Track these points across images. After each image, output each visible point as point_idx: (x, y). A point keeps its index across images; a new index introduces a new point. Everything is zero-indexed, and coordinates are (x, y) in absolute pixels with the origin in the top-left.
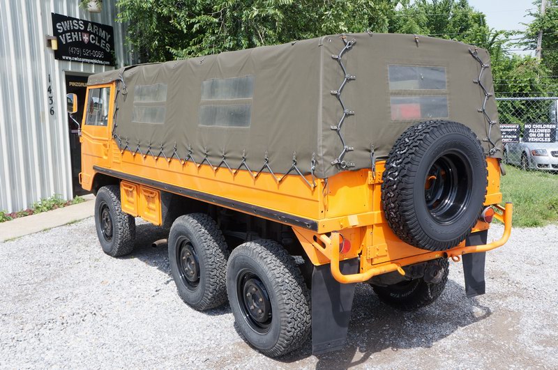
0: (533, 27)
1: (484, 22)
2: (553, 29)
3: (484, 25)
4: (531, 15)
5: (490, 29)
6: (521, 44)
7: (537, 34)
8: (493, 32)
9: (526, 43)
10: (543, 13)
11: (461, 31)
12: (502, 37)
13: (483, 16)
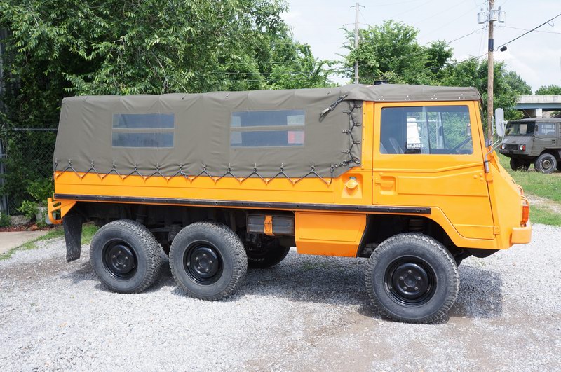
0: (350, 58)
1: (309, 51)
2: (366, 60)
3: (310, 54)
4: (345, 47)
5: (315, 58)
6: (339, 73)
7: (354, 64)
8: (319, 61)
9: (343, 72)
10: (357, 46)
11: (286, 59)
12: (325, 67)
13: (308, 47)
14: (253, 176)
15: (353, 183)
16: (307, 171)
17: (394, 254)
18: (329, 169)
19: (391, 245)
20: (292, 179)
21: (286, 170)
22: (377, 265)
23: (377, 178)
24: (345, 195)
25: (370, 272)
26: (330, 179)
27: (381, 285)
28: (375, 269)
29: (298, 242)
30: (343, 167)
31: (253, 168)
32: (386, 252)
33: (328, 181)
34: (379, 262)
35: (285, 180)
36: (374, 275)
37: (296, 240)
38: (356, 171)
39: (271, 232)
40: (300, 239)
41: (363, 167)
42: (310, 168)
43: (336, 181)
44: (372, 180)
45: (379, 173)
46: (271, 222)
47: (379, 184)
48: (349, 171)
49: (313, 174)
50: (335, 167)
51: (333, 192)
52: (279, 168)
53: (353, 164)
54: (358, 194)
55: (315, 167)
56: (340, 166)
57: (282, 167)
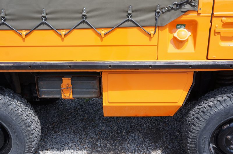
14: (42, 27)
15: (183, 33)
16: (122, 18)
17: (227, 115)
18: (152, 14)
19: (224, 105)
20: (99, 31)
21: (91, 17)
22: (205, 127)
23: (217, 24)
24: (171, 49)
25: (196, 135)
26: (153, 29)
27: (207, 147)
28: (202, 131)
29: (105, 106)
30: (173, 11)
31: (40, 16)
32: (217, 113)
33: (151, 31)
34: (207, 124)
35: (90, 31)
36: (200, 138)
37: (104, 104)
38: (191, 16)
39: (71, 97)
40: (109, 103)
41: (200, 12)
42: (125, 14)
43: (161, 31)
44: (210, 28)
45: (220, 19)
46: (70, 85)
47: (219, 33)
48: (181, 16)
49: (130, 22)
50: (162, 11)
51: (155, 45)
52: (81, 15)
53: (187, 7)
54: (189, 47)
55: (132, 12)
56: (169, 10)
57: (84, 14)
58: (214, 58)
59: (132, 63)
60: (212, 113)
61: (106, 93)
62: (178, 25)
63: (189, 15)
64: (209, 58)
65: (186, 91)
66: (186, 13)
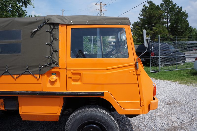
15: (54, 77)
16: (24, 70)
18: (38, 69)
19: (80, 115)
21: (10, 69)
22: (72, 127)
23: (69, 74)
24: (49, 85)
26: (39, 75)
29: (21, 114)
30: (47, 67)
32: (76, 119)
35: (10, 76)
37: (20, 113)
38: (56, 69)
39: (4, 109)
40: (23, 113)
41: (60, 67)
42: (26, 68)
43: (43, 76)
44: (66, 76)
45: (70, 71)
46: (3, 103)
47: (71, 78)
48: (51, 70)
49: (27, 72)
50: (42, 67)
51: (41, 83)
52: (5, 69)
53: (53, 65)
54: (57, 85)
55: (28, 67)
56: (45, 67)
57: (7, 68)
58: (70, 90)
59: (29, 92)
60: (74, 119)
61: (21, 107)
62: (52, 74)
63: (55, 69)
64: (67, 90)
65: (61, 107)
66: (54, 68)
